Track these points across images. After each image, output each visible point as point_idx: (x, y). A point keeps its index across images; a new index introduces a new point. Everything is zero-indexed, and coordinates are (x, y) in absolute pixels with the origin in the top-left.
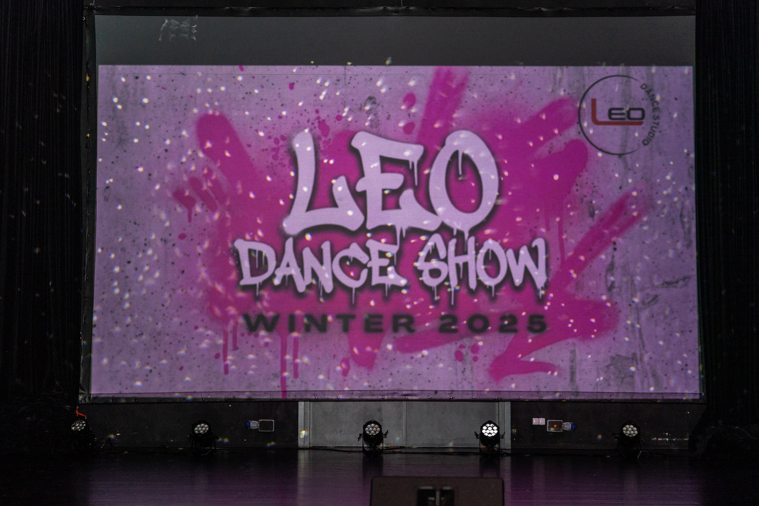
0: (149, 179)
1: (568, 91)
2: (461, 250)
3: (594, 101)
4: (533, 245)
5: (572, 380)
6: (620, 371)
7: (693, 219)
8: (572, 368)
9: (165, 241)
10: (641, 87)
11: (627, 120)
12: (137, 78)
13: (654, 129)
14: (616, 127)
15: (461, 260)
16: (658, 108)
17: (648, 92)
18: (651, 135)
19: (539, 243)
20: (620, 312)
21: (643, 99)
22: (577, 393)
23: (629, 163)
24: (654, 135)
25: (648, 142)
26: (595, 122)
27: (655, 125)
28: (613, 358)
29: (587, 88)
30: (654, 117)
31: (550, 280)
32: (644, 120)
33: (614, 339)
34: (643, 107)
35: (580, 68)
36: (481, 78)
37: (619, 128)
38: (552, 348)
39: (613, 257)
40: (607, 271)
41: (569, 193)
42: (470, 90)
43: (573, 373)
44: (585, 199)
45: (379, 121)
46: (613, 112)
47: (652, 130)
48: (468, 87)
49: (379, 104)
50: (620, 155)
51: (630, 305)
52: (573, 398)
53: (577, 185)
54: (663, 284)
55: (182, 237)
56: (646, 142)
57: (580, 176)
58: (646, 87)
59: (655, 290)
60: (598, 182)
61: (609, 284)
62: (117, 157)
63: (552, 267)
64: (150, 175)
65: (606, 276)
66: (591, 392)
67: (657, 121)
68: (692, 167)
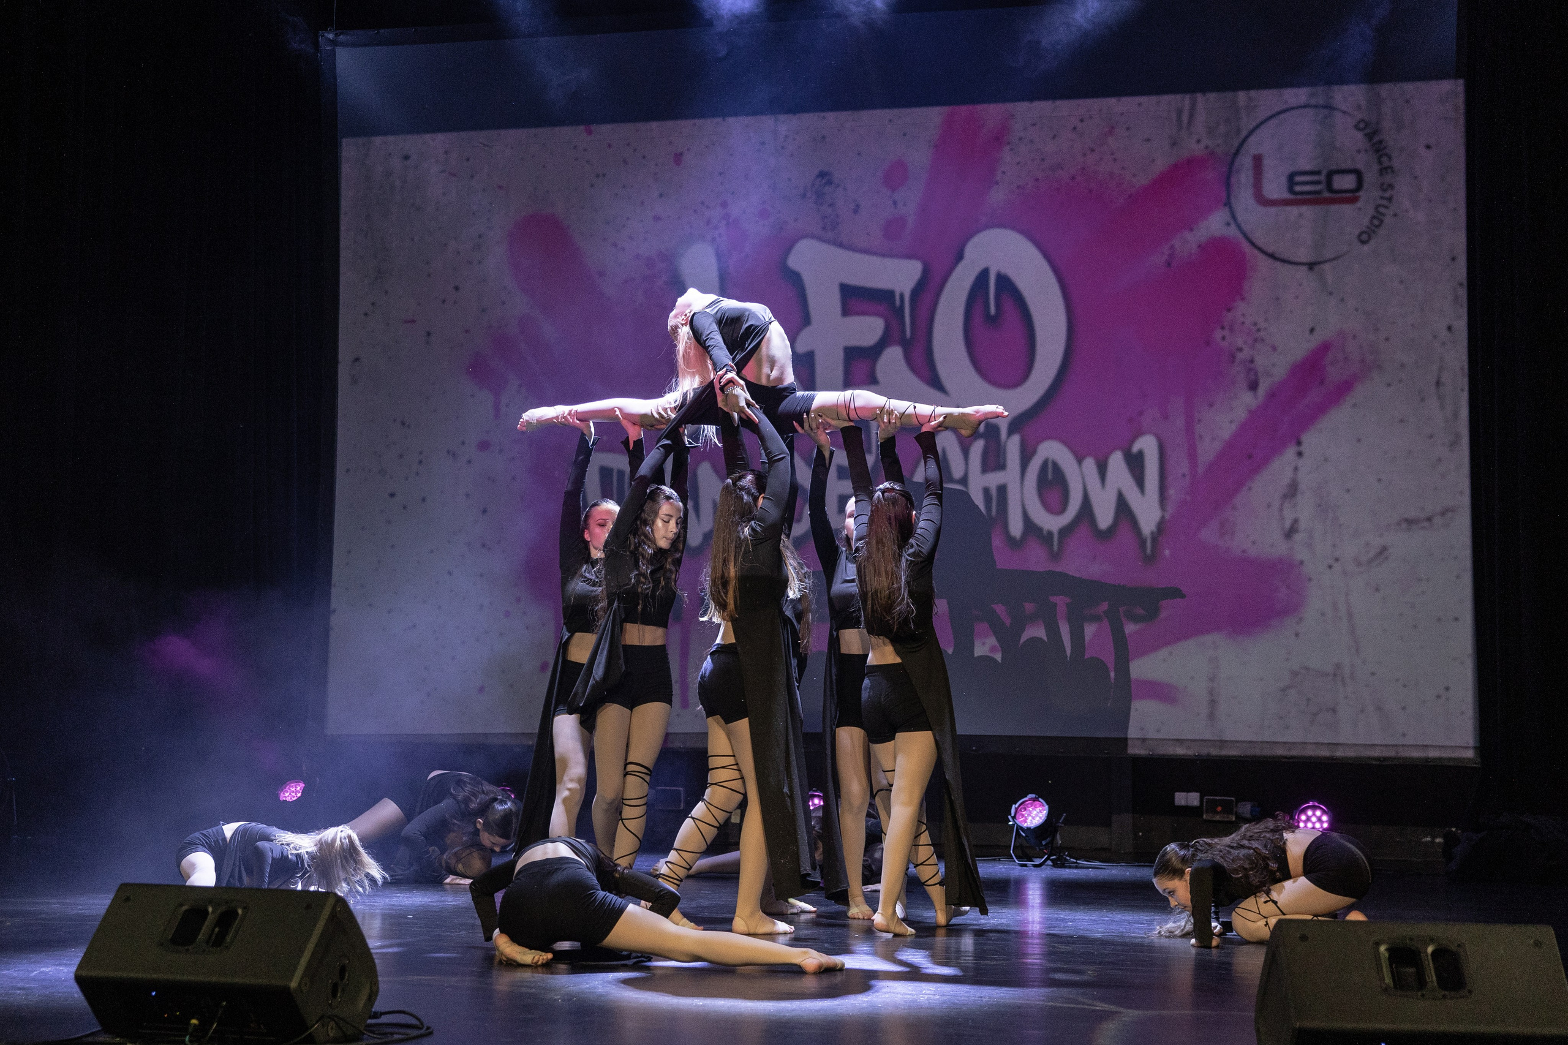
0: (428, 343)
1: (1205, 142)
2: (994, 461)
3: (1258, 160)
4: (1135, 449)
5: (1211, 716)
6: (1308, 700)
7: (1462, 390)
8: (1211, 692)
9: (454, 455)
10: (1356, 127)
11: (1327, 194)
12: (406, 158)
13: (1382, 210)
14: (1304, 209)
15: (993, 480)
16: (1390, 167)
17: (1370, 136)
18: (1376, 222)
19: (1147, 445)
20: (1310, 580)
21: (1359, 151)
22: (1223, 743)
23: (1330, 279)
24: (1382, 221)
25: (1370, 238)
26: (1263, 201)
27: (1385, 202)
28: (1295, 674)
29: (1244, 133)
30: (1382, 184)
31: (1167, 517)
32: (1361, 193)
33: (1297, 635)
34: (1360, 166)
35: (1229, 95)
36: (1034, 125)
37: (1307, 211)
38: (1171, 654)
39: (1296, 469)
40: (1285, 496)
41: (1208, 343)
42: (1011, 149)
43: (1213, 703)
44: (1240, 356)
45: (837, 216)
46: (1298, 179)
47: (1378, 212)
48: (1009, 143)
49: (838, 186)
50: (1311, 266)
51: (1330, 567)
52: (1214, 752)
53: (1223, 328)
54: (1399, 524)
55: (484, 446)
56: (1364, 237)
57: (1229, 310)
58: (1367, 125)
59: (1381, 535)
60: (1266, 320)
61: (1288, 524)
62: (373, 304)
63: (1171, 492)
64: (429, 334)
65: (1281, 509)
66: (1251, 742)
67: (1387, 195)
68: (1461, 284)
